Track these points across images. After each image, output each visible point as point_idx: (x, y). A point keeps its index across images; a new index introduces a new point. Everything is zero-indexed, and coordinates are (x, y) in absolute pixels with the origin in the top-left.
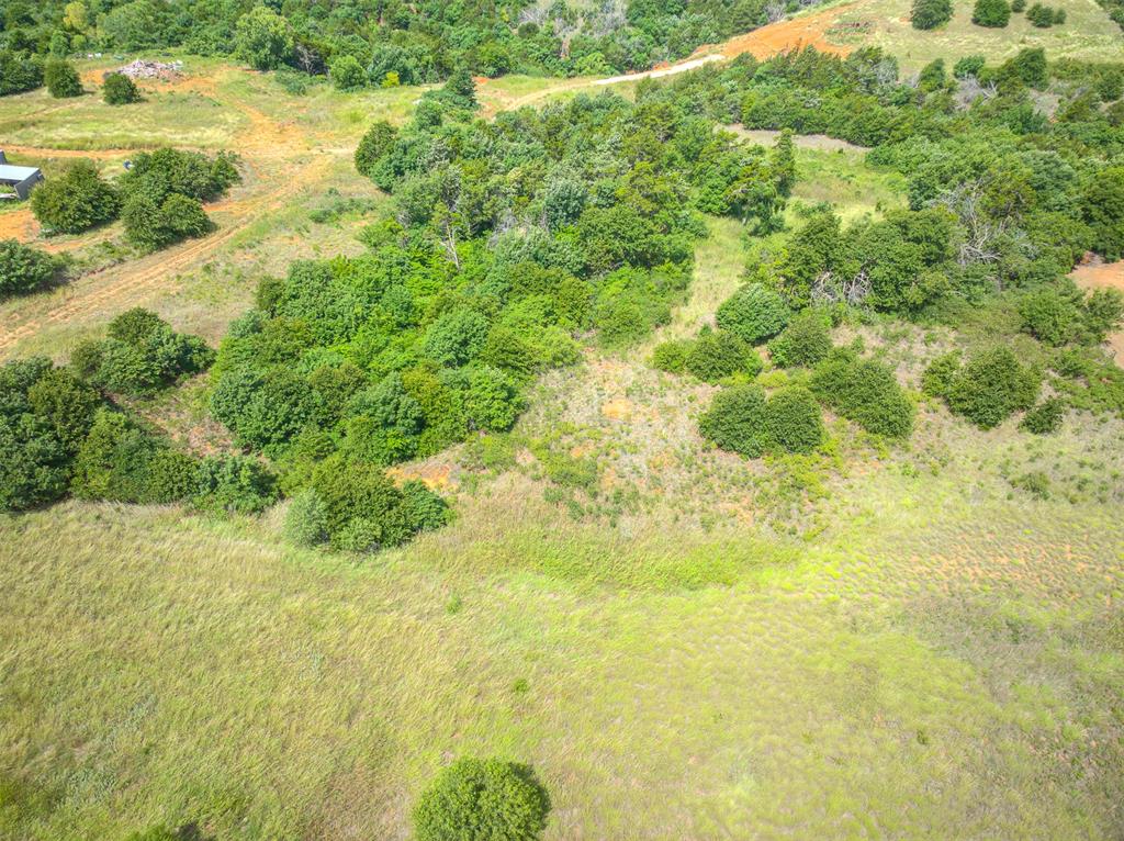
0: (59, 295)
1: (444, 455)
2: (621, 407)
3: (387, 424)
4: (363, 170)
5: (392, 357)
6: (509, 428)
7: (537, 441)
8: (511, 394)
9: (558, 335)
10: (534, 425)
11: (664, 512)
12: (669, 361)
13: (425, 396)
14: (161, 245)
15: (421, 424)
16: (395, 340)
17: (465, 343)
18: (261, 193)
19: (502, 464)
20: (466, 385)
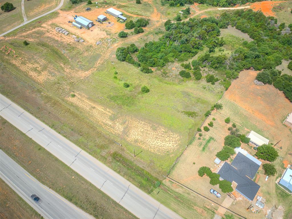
0: (126, 38)
1: (155, 68)
2: (174, 68)
3: (151, 63)
4: (165, 26)
5: (155, 56)
6: (162, 67)
7: (164, 69)
8: (164, 64)
9: (173, 59)
10: (165, 67)
11: (170, 79)
12: (182, 65)
13: (155, 61)
14: (137, 33)
15: (154, 64)
16: (156, 54)
17: (162, 57)
18: (151, 27)
19: (159, 70)
20: (160, 61)
